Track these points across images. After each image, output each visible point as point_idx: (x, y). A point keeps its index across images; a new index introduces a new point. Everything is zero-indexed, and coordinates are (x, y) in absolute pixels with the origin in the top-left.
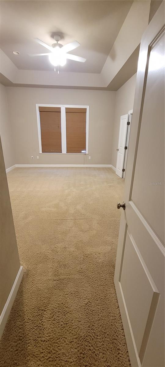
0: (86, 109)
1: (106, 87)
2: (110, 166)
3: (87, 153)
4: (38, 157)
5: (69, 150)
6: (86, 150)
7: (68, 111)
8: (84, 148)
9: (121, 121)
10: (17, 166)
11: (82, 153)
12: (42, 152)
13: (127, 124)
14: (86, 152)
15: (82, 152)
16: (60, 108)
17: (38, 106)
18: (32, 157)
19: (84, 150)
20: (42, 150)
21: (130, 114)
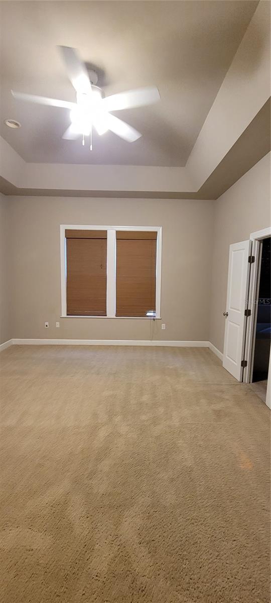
0: (156, 233)
1: (197, 191)
2: (206, 344)
3: (158, 317)
4: (58, 325)
5: (121, 311)
6: (156, 311)
7: (121, 237)
8: (153, 308)
9: (232, 255)
10: (15, 341)
11: (148, 316)
12: (68, 315)
13: (249, 261)
14: (155, 314)
15: (148, 314)
16: (106, 231)
17: (63, 228)
18: (47, 323)
19: (152, 311)
20: (67, 311)
21: (253, 240)
